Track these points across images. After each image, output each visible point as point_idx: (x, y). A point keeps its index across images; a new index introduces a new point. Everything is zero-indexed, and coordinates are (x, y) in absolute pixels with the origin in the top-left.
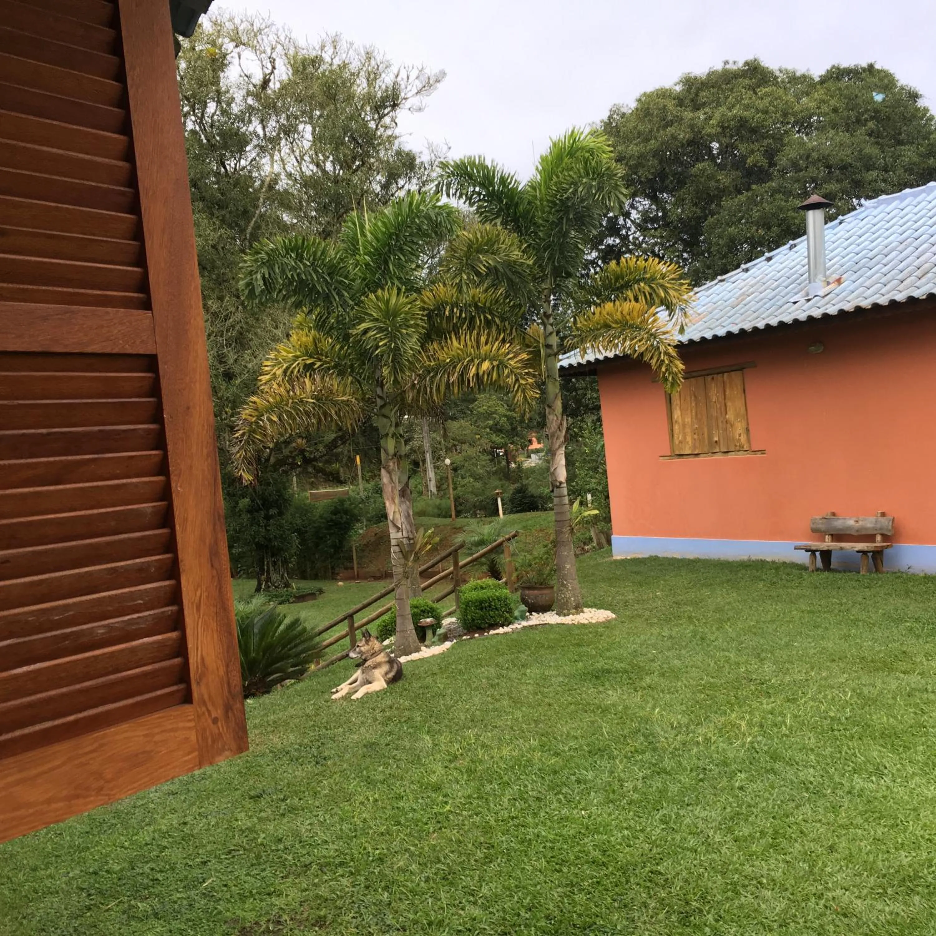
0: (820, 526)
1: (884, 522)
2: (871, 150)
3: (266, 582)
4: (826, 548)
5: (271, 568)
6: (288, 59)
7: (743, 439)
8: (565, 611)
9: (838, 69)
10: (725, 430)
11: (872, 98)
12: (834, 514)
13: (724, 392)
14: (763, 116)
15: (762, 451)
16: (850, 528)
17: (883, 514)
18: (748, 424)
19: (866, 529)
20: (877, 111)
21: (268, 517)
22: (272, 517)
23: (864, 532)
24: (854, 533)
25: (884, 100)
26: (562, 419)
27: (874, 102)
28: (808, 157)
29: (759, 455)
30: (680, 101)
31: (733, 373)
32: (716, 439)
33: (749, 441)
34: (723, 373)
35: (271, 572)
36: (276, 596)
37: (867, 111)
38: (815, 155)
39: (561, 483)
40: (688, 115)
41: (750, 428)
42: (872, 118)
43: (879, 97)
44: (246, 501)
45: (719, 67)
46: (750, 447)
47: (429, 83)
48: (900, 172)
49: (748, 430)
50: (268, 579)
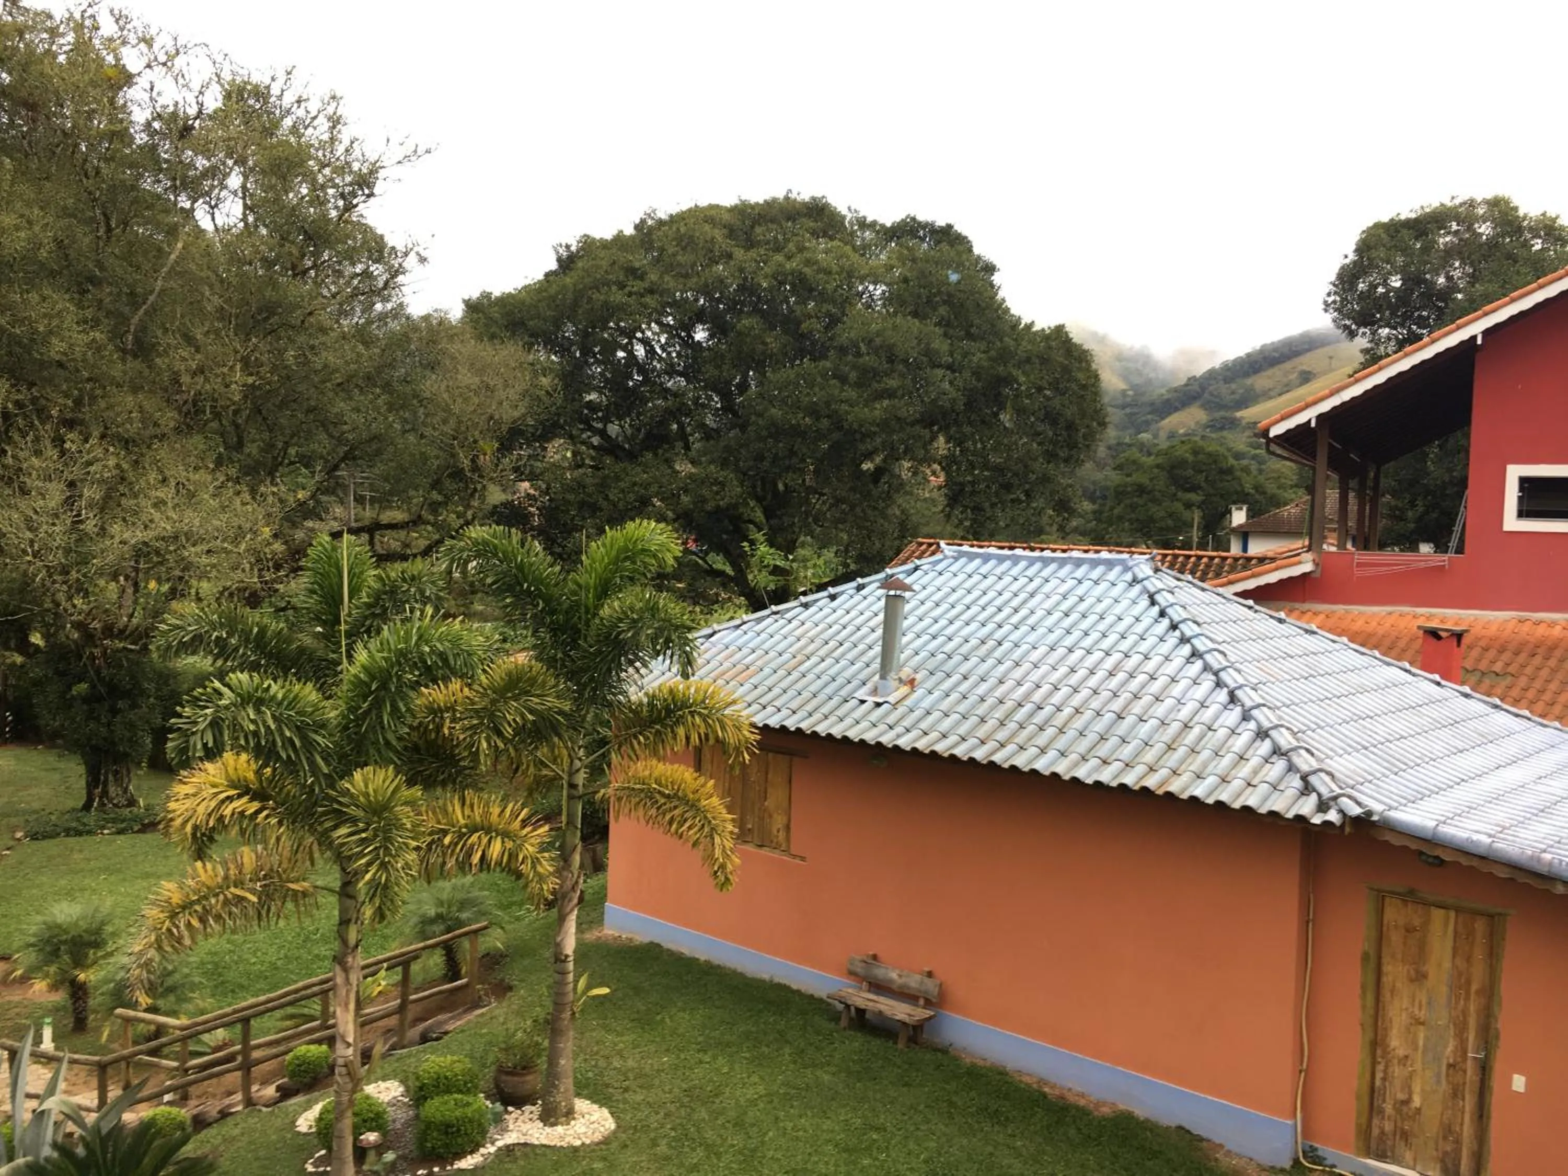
0: (859, 970)
1: (931, 986)
2: (940, 345)
3: (101, 798)
4: (863, 1007)
5: (111, 778)
6: (222, 86)
7: (782, 835)
8: (552, 1120)
9: (914, 219)
10: (762, 819)
11: (947, 277)
12: (875, 957)
13: (767, 773)
14: (825, 278)
15: (803, 859)
16: (891, 981)
17: (930, 974)
18: (789, 820)
19: (909, 988)
20: (950, 295)
21: (114, 711)
22: (119, 711)
23: (906, 991)
24: (894, 987)
25: (959, 282)
26: (579, 877)
27: (949, 284)
28: (871, 341)
29: (797, 861)
30: (731, 232)
31: (780, 756)
32: (750, 826)
33: (788, 839)
34: (771, 751)
35: (110, 784)
36: (114, 821)
37: (939, 292)
38: (878, 341)
39: (567, 956)
40: (739, 253)
41: (792, 825)
42: (945, 302)
43: (954, 277)
44: (84, 686)
45: (780, 195)
46: (789, 846)
47: (415, 151)
48: (967, 374)
49: (788, 828)
50: (105, 793)
